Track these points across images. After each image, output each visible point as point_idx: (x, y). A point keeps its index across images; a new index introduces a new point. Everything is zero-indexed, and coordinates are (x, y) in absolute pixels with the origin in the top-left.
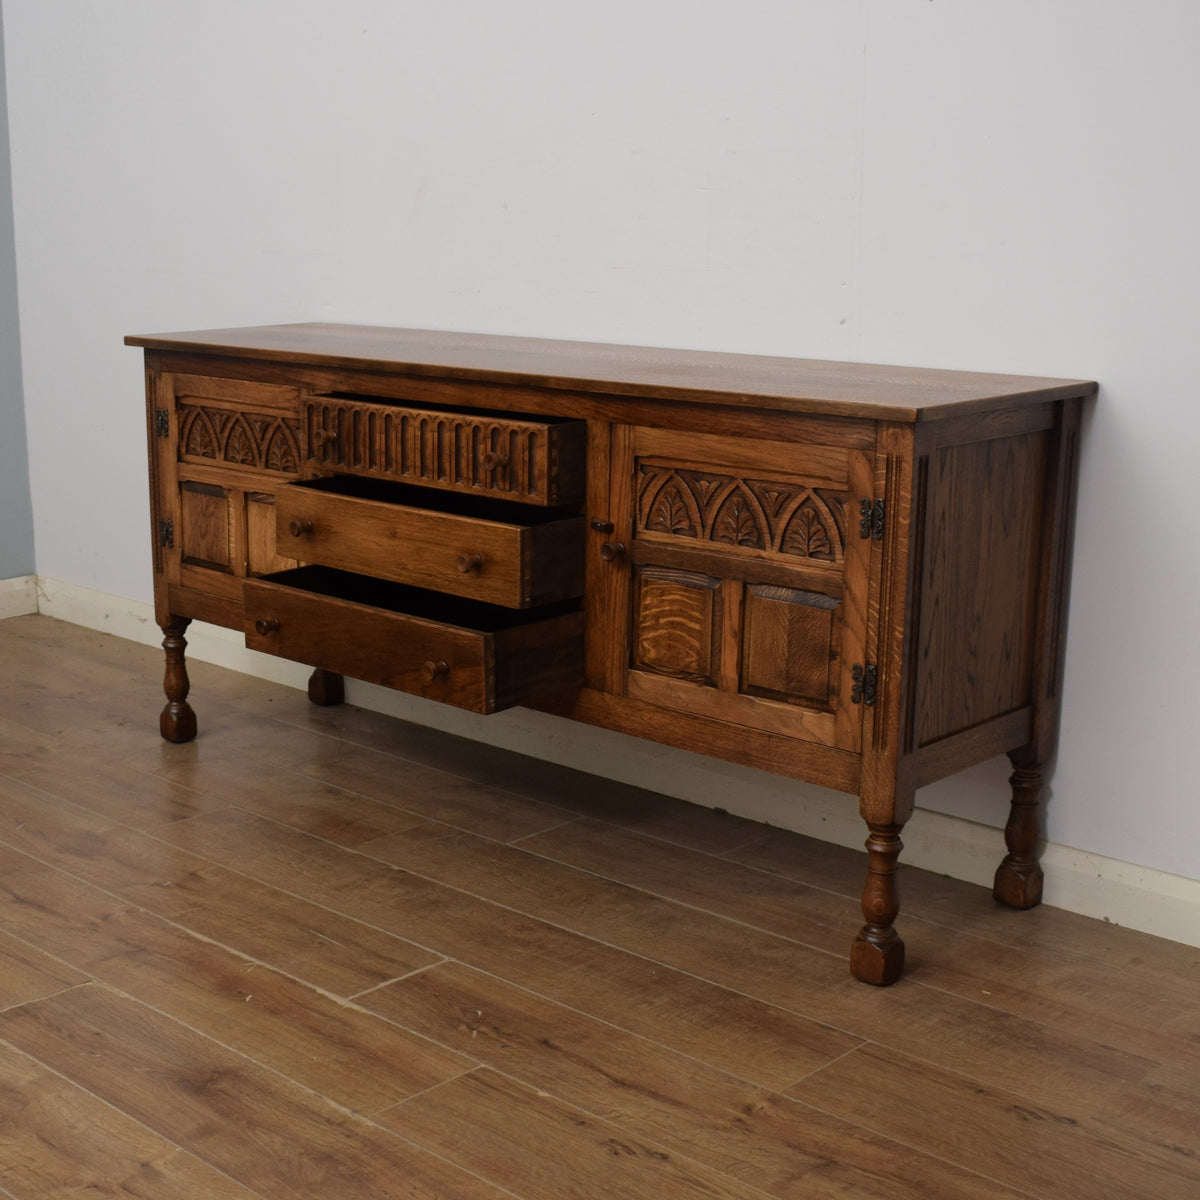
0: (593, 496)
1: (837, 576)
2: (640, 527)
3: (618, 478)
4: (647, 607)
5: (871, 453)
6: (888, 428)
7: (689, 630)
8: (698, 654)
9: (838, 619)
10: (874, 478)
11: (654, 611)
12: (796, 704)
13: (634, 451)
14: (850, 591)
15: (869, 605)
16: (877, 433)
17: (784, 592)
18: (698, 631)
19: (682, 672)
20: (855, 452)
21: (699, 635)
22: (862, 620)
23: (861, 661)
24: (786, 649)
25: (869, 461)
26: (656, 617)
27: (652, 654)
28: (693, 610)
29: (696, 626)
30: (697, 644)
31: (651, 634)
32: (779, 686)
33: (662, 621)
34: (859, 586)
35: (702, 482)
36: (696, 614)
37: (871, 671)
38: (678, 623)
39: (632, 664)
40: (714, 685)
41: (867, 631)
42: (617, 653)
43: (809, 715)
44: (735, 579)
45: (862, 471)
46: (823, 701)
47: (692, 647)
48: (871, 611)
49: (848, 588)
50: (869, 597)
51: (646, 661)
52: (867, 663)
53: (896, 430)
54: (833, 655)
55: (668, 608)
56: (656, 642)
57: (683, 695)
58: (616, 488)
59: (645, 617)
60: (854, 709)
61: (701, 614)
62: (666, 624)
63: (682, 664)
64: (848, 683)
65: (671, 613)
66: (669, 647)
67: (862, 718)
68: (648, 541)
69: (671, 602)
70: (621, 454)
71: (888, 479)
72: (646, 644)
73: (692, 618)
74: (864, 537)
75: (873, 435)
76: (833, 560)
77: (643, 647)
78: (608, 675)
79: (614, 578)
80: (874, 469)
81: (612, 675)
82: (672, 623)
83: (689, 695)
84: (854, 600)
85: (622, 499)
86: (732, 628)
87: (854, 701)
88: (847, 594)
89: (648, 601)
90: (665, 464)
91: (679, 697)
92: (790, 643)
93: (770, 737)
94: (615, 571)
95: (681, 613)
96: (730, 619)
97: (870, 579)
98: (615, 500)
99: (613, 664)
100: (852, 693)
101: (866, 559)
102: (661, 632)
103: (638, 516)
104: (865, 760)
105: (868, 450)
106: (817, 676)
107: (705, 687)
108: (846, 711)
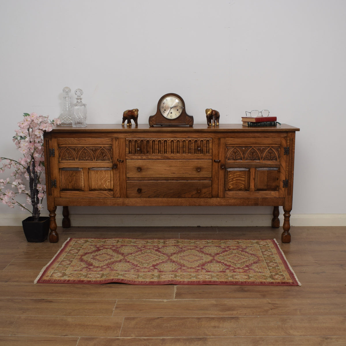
0: (214, 155)
1: (279, 163)
2: (227, 160)
3: (221, 150)
4: (230, 177)
5: (286, 138)
6: (290, 133)
7: (242, 180)
8: (244, 185)
9: (279, 171)
10: (287, 142)
11: (232, 177)
12: (269, 191)
13: (226, 143)
14: (282, 166)
15: (286, 168)
16: (287, 134)
17: (265, 169)
18: (244, 180)
19: (239, 189)
20: (282, 138)
21: (244, 181)
22: (285, 171)
23: (284, 179)
24: (266, 180)
25: (286, 140)
26: (233, 179)
27: (232, 187)
28: (243, 176)
29: (243, 179)
30: (244, 183)
31: (231, 183)
32: (265, 188)
33: (234, 179)
34: (284, 164)
35: (243, 148)
36: (244, 176)
37: (287, 181)
38: (238, 179)
39: (226, 190)
40: (249, 191)
41: (286, 173)
42: (222, 188)
43: (272, 192)
44: (254, 167)
45: (284, 142)
46: (276, 188)
47: (242, 184)
48: (287, 169)
49: (281, 165)
50: (286, 166)
51: (230, 189)
52: (286, 179)
53: (292, 133)
54: (278, 179)
55: (236, 176)
56: (232, 184)
57: (240, 194)
58: (221, 152)
59: (229, 179)
60: (283, 189)
61: (245, 176)
62: (235, 180)
63: (240, 188)
64: (282, 184)
65: (237, 177)
66: (236, 185)
67: (285, 190)
68: (230, 163)
69: (236, 175)
70: (222, 144)
71: (290, 143)
72: (230, 185)
73: (242, 178)
74: (285, 155)
75: (286, 135)
76: (277, 160)
77: (229, 186)
78: (219, 194)
79: (221, 172)
80: (286, 141)
81: (220, 193)
82: (237, 179)
83: (241, 194)
84: (282, 167)
85: (223, 154)
86: (253, 178)
87: (283, 187)
88: (281, 167)
89: (230, 176)
90: (233, 145)
91: (239, 195)
92: (267, 179)
93: (263, 199)
94: (221, 170)
95: (239, 177)
96: (253, 176)
97: (286, 163)
98: (220, 155)
99: (220, 191)
100: (283, 186)
101: (285, 159)
102: (234, 182)
103: (226, 158)
104: (286, 199)
105: (285, 138)
106: (274, 184)
107: (246, 192)
108: (281, 190)
